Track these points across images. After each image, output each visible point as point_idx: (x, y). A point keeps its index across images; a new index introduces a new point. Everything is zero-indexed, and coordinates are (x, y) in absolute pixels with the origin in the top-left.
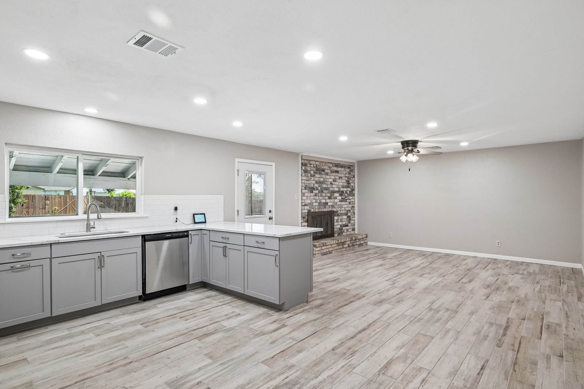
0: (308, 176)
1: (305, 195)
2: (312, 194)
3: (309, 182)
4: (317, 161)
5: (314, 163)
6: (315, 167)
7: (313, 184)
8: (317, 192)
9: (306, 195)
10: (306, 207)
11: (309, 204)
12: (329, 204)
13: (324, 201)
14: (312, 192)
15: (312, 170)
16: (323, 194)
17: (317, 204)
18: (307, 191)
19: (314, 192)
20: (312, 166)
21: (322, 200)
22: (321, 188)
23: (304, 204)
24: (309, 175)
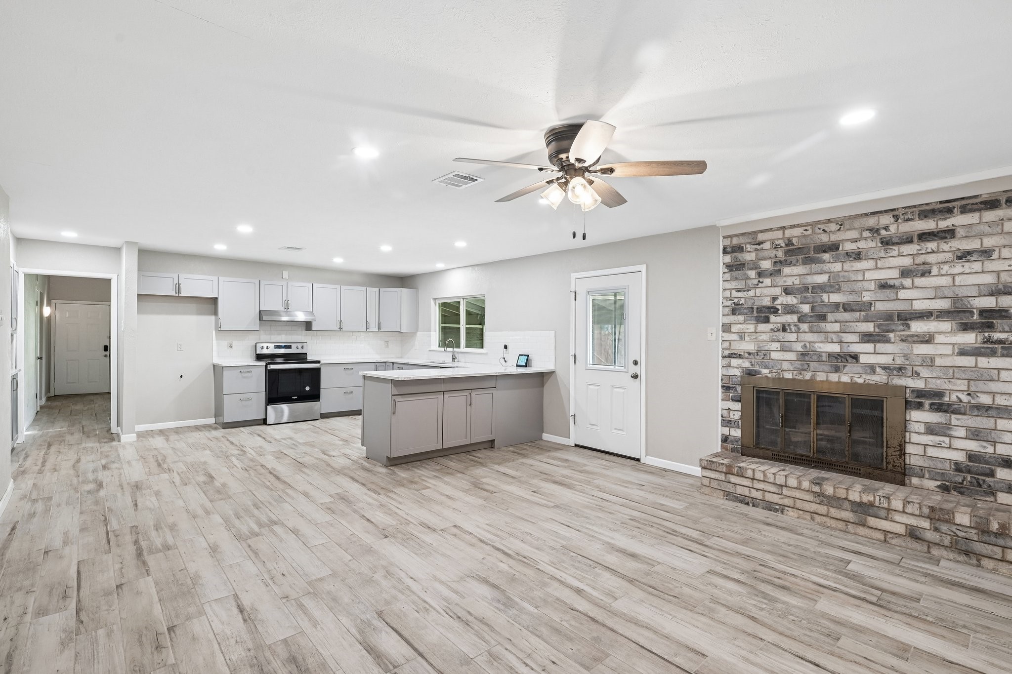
0: (747, 278)
1: (733, 330)
2: (762, 327)
3: (751, 293)
4: (793, 226)
5: (779, 234)
6: (783, 245)
7: (769, 298)
8: (792, 319)
9: (734, 328)
10: (735, 362)
11: (749, 354)
12: (863, 359)
13: (835, 348)
14: (767, 320)
15: (765, 259)
16: (823, 325)
17: (792, 356)
18: (741, 318)
19: (773, 318)
20: (767, 246)
21: (817, 345)
22: (813, 309)
23: (727, 352)
24: (752, 274)
